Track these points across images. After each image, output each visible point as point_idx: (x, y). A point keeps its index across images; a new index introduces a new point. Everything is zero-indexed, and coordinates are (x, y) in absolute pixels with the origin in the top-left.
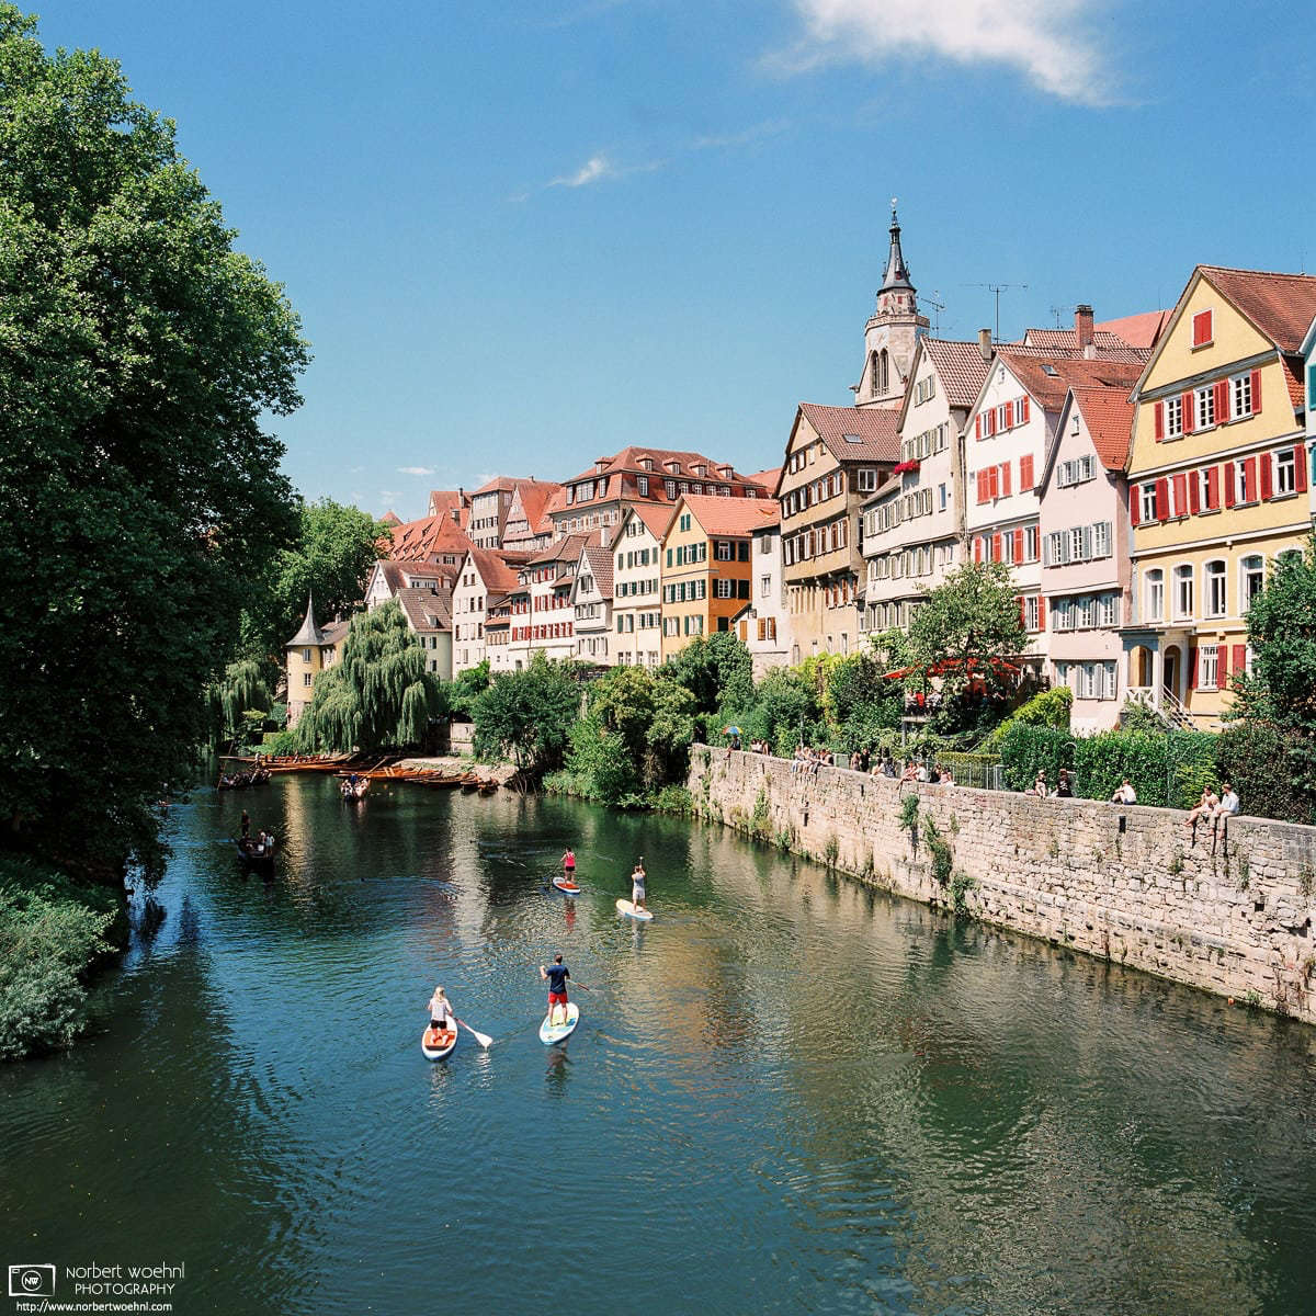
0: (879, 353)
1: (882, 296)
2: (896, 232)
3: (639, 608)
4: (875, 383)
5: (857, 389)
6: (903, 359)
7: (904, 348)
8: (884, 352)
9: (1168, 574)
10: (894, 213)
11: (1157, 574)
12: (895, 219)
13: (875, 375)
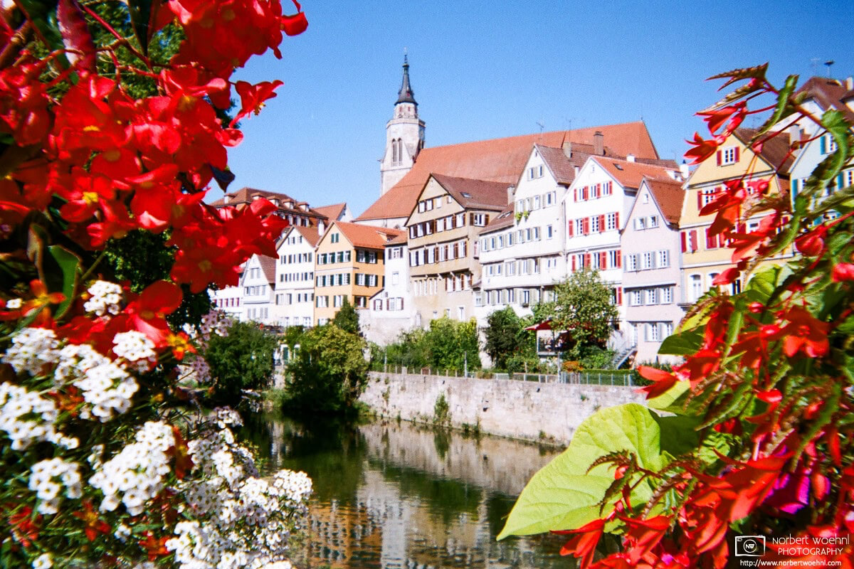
0: (397, 140)
1: (398, 105)
2: (406, 67)
3: (296, 290)
4: (394, 159)
5: (382, 161)
6: (411, 145)
8: (400, 140)
9: (705, 278)
10: (406, 56)
11: (696, 277)
12: (406, 59)
13: (394, 153)
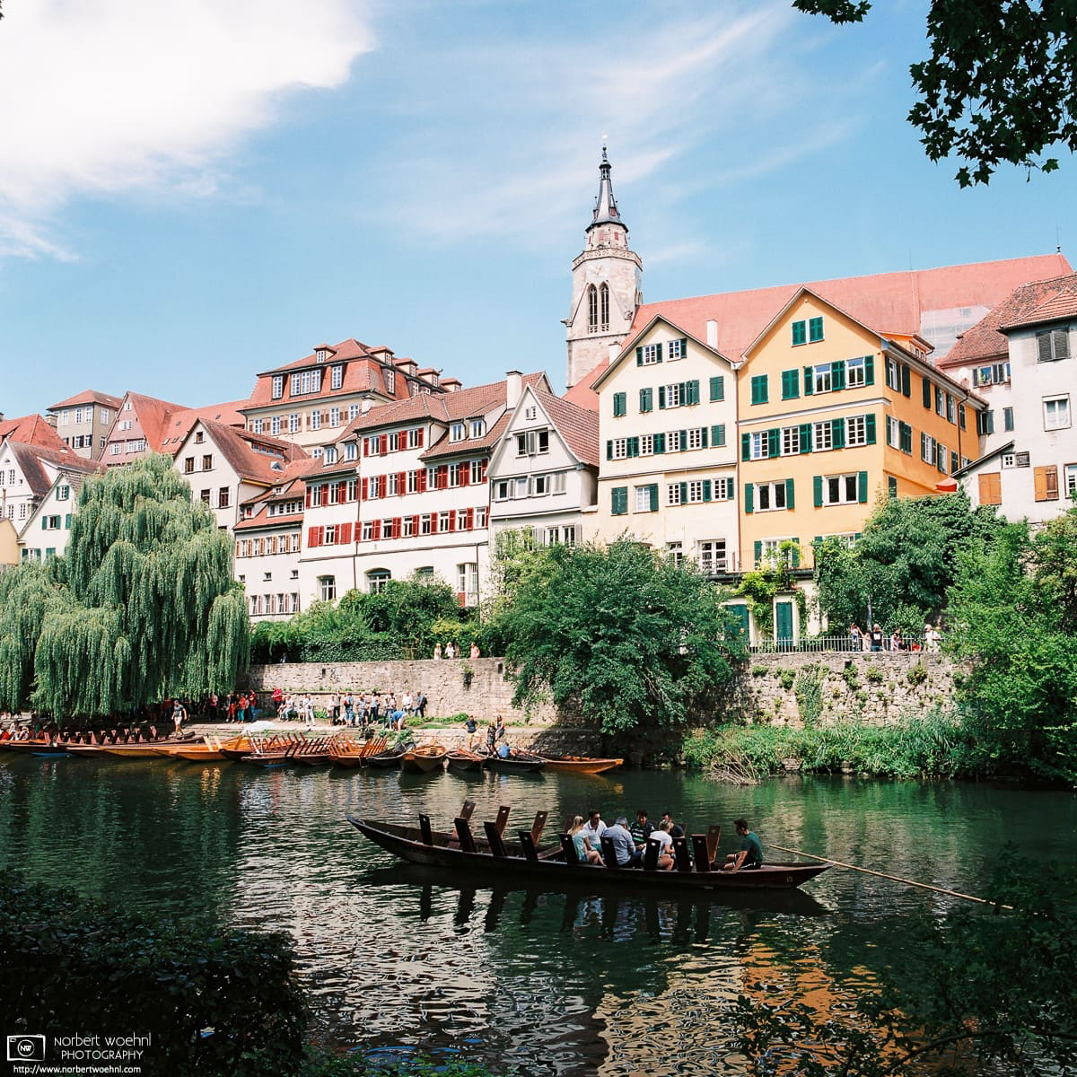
0: (597, 287)
2: (606, 168)
3: (668, 473)
4: (592, 319)
5: (568, 324)
6: (624, 297)
7: (624, 285)
8: (604, 285)
10: (604, 149)
12: (605, 155)
13: (592, 309)
